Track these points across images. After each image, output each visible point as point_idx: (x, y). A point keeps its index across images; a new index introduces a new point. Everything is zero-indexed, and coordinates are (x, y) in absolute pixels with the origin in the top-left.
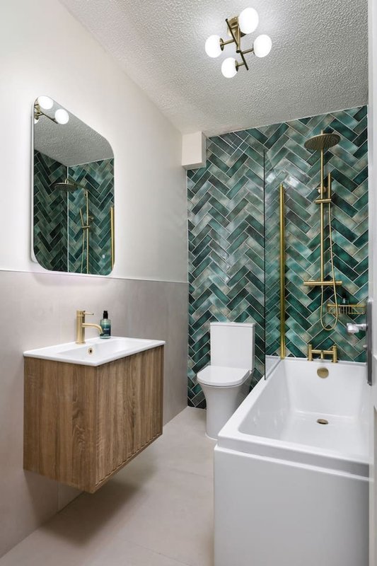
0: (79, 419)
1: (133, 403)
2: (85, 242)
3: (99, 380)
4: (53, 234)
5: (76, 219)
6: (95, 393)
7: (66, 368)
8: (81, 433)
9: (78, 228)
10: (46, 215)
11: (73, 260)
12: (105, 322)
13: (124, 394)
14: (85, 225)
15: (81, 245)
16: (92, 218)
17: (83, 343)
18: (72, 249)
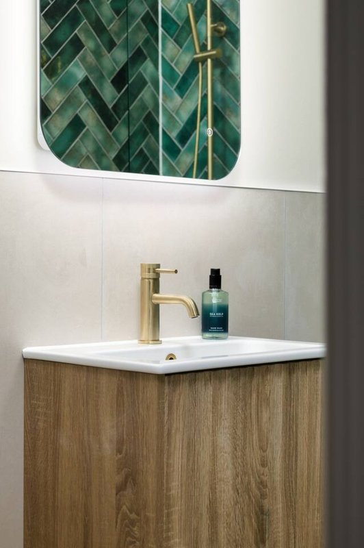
0: (129, 492)
1: (262, 484)
2: (205, 97)
3: (170, 407)
4: (120, 80)
5: (180, 31)
6: (160, 436)
7: (104, 379)
8: (133, 523)
9: (186, 59)
10: (99, 28)
11: (172, 150)
12: (214, 298)
13: (235, 457)
14: (203, 48)
15: (193, 108)
16: (223, 29)
17: (156, 340)
18: (170, 118)
